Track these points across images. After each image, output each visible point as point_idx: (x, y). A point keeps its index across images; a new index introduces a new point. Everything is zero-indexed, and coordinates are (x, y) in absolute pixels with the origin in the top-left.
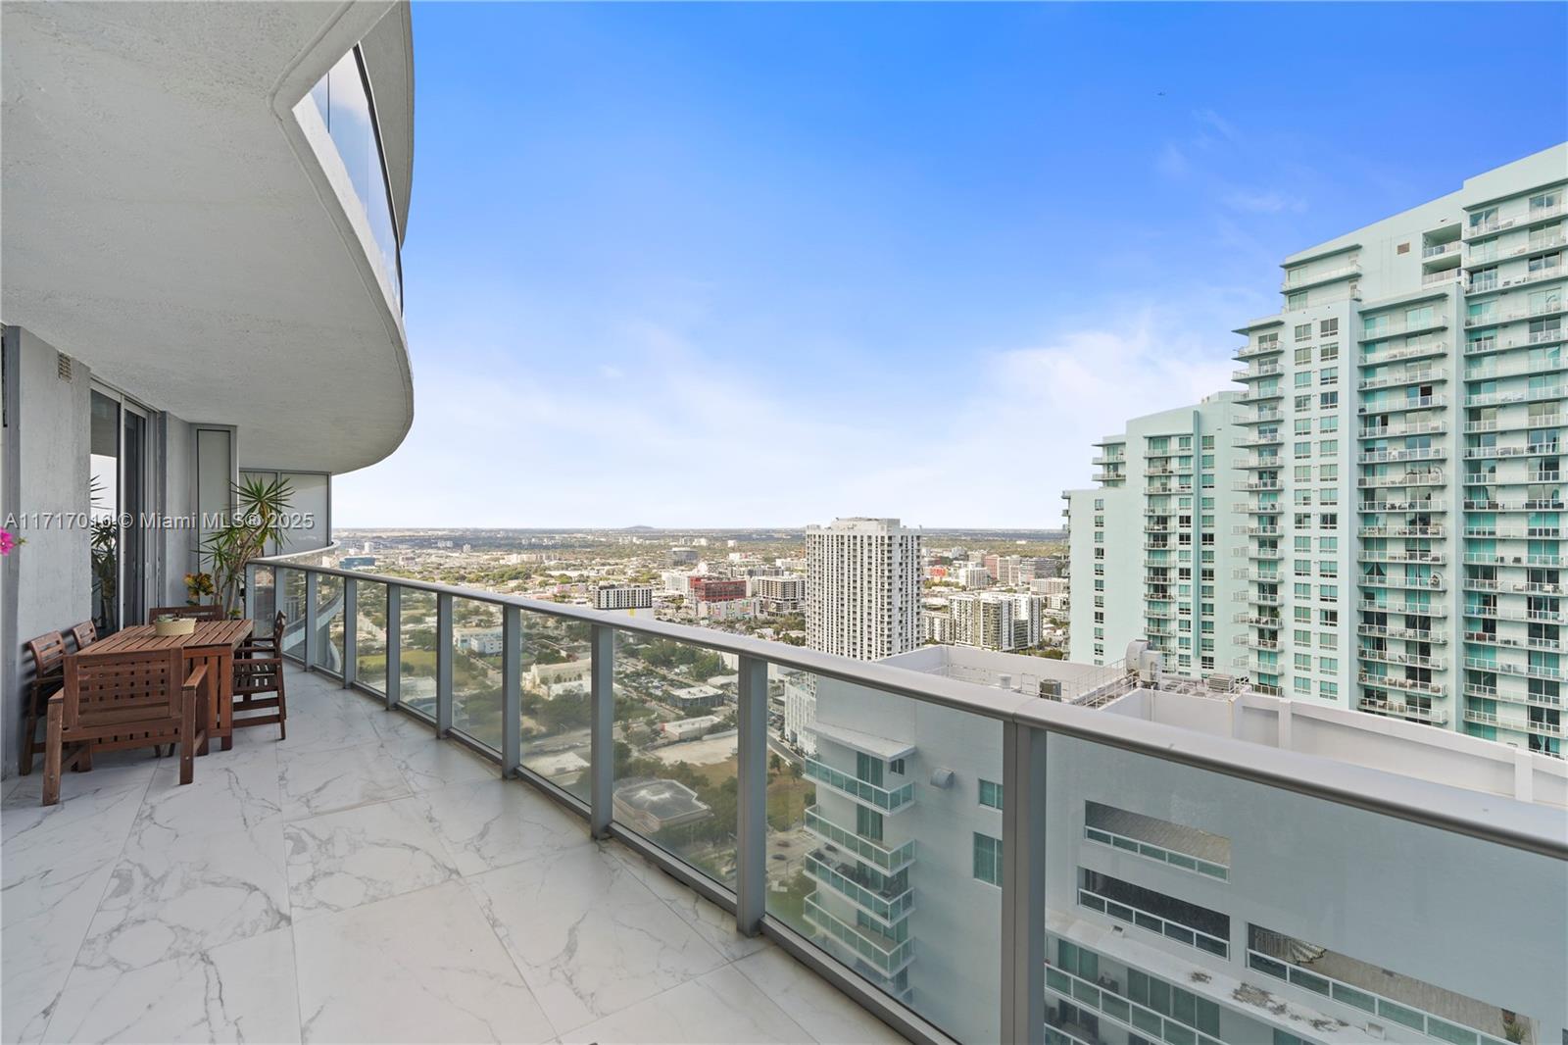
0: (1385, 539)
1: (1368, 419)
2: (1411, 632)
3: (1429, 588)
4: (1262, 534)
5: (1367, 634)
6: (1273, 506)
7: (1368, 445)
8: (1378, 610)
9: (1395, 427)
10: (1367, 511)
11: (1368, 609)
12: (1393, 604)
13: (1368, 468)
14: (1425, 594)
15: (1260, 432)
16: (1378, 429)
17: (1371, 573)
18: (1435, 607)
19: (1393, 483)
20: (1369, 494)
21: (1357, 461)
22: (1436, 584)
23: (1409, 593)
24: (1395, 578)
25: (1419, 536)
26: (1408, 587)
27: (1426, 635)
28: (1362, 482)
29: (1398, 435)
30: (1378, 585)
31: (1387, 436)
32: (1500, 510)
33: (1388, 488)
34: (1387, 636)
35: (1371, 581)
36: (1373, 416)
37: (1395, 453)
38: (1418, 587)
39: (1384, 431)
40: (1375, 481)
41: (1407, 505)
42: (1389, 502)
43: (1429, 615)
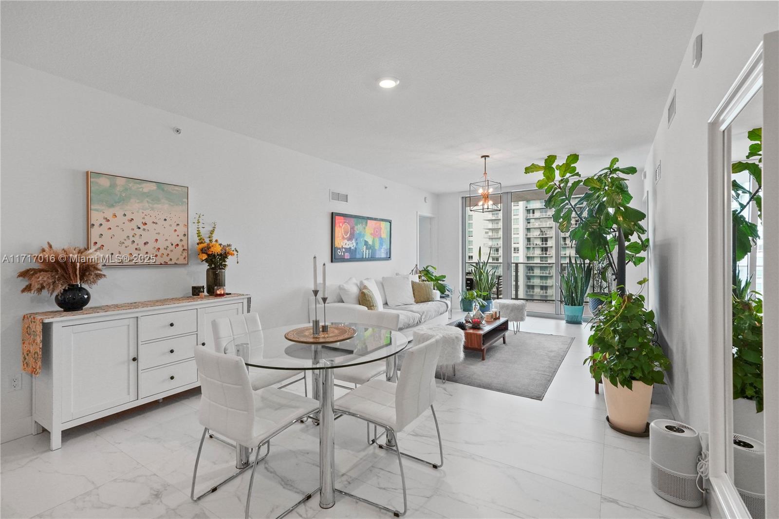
0: (534, 257)
1: (528, 211)
2: (542, 291)
3: (548, 275)
4: (494, 255)
5: (529, 293)
6: (497, 244)
7: (528, 221)
8: (532, 284)
9: (537, 214)
10: (529, 246)
11: (529, 284)
12: (537, 282)
13: (528, 230)
14: (546, 278)
15: (493, 214)
16: (531, 214)
17: (529, 270)
18: (549, 282)
19: (536, 235)
20: (529, 239)
21: (525, 227)
22: (550, 274)
23: (542, 278)
24: (537, 272)
25: (544, 255)
26: (541, 275)
27: (546, 293)
28: (526, 235)
29: (538, 217)
30: (532, 275)
31: (535, 217)
32: (568, 246)
33: (535, 238)
34: (535, 294)
35: (530, 273)
36: (530, 210)
37: (537, 224)
38: (544, 275)
39: (533, 216)
40: (530, 235)
41: (541, 244)
42: (535, 243)
43: (547, 285)
